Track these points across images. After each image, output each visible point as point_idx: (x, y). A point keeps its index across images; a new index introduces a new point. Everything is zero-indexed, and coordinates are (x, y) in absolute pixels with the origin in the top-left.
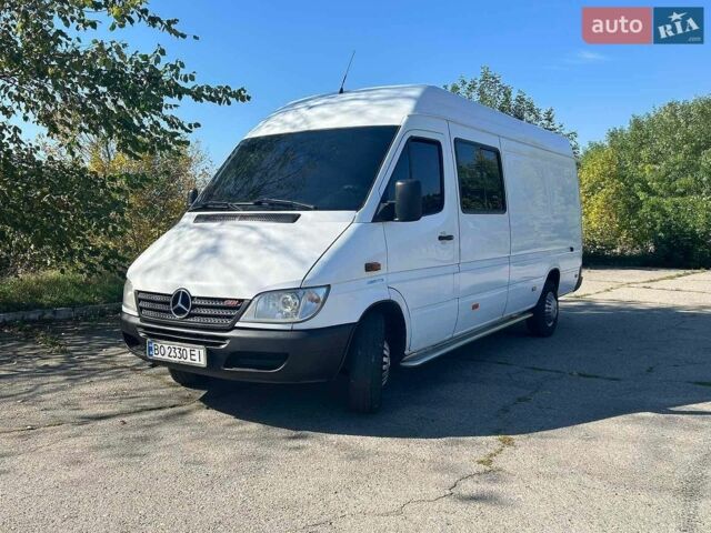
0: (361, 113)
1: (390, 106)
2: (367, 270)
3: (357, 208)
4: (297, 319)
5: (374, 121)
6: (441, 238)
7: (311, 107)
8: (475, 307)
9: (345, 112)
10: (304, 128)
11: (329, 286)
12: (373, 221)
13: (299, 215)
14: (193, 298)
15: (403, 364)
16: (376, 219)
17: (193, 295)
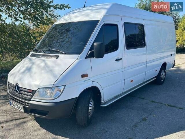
0: (88, 15)
1: (98, 12)
2: (82, 77)
3: (79, 53)
4: (52, 98)
5: (91, 18)
6: (116, 60)
7: (73, 13)
8: (132, 81)
9: (83, 15)
10: (69, 21)
11: (65, 85)
12: (85, 58)
13: (59, 56)
14: (20, 87)
15: (102, 106)
16: (87, 57)
17: (20, 86)
